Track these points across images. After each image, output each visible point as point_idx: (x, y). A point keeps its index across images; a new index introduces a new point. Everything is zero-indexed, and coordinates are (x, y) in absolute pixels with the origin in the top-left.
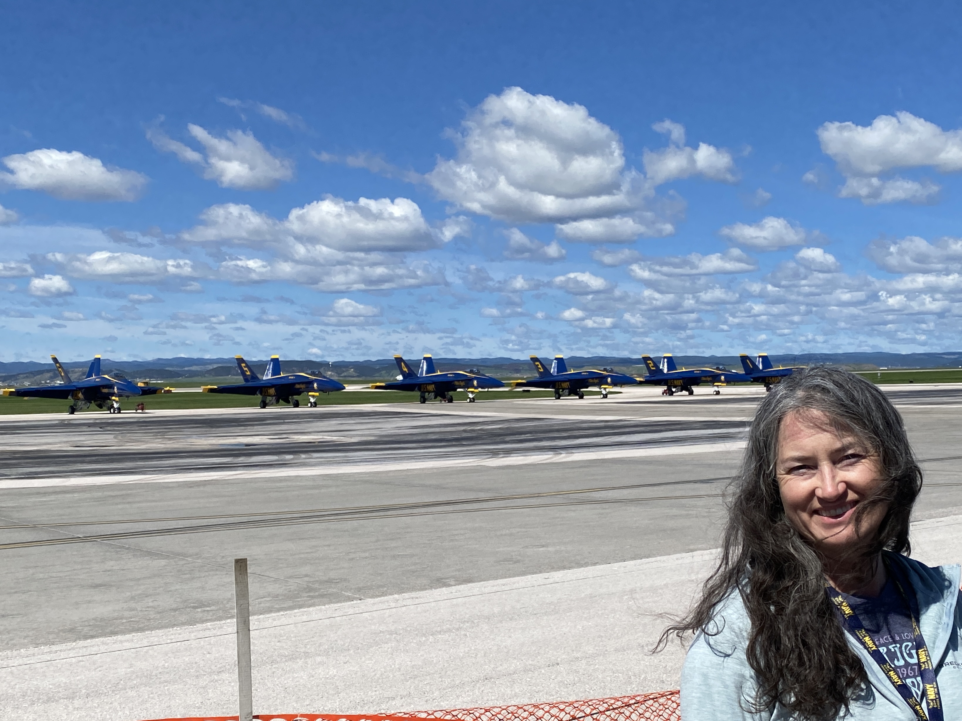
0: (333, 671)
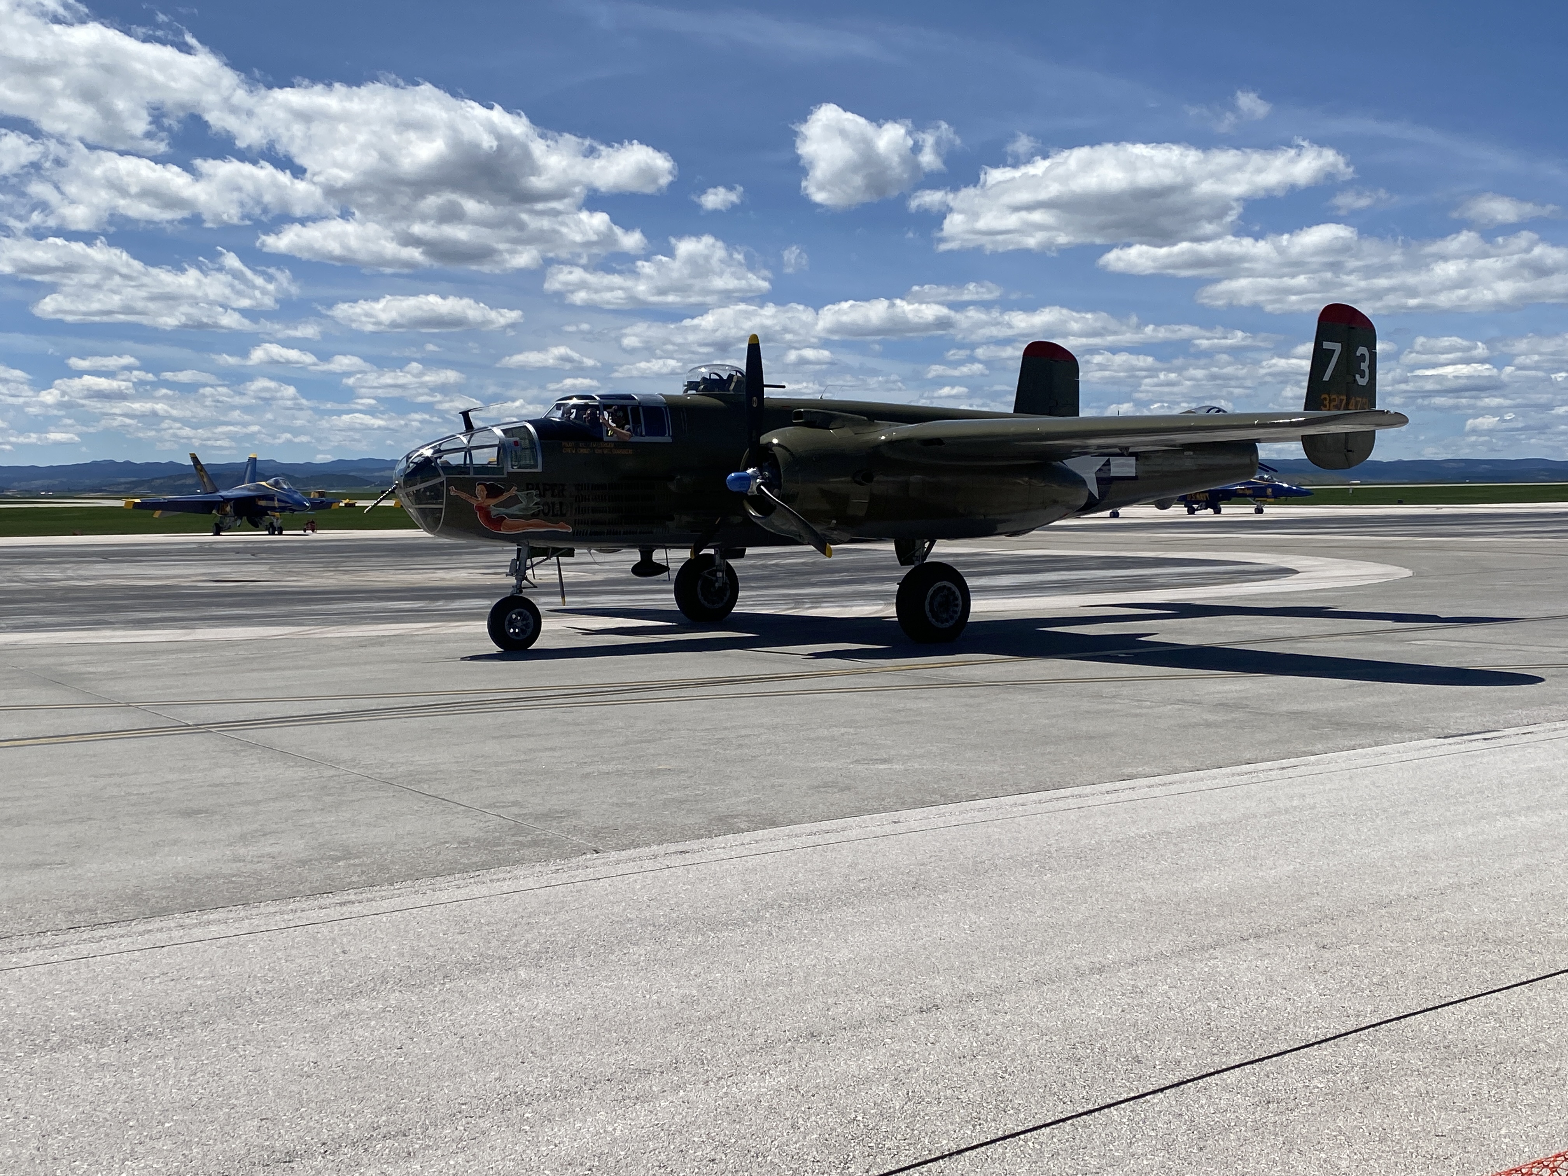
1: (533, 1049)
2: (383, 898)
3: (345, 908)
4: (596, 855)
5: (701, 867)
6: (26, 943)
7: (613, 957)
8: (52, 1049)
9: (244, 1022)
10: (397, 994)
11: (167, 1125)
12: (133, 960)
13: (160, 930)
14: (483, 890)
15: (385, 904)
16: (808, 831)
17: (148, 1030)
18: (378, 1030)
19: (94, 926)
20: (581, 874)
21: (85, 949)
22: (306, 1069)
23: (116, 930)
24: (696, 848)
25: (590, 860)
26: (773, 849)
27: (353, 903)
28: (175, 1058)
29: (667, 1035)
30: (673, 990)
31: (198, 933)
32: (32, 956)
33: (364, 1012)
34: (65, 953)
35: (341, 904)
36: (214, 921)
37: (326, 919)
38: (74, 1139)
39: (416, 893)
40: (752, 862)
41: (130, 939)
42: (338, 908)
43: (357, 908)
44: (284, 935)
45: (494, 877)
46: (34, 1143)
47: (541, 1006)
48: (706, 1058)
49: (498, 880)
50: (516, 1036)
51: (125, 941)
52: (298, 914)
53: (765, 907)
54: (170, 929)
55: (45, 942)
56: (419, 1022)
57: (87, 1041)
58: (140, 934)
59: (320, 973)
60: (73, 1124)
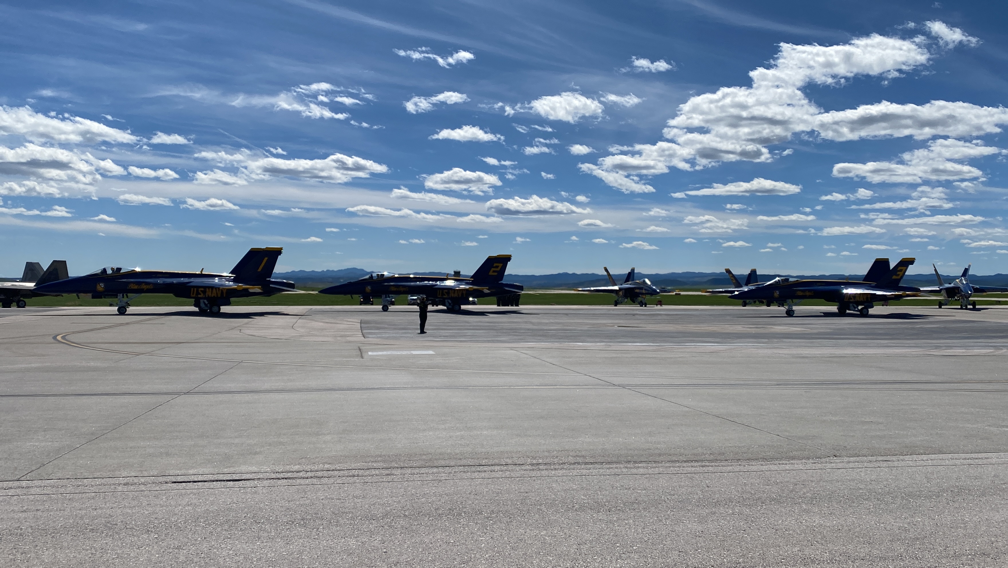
0: (817, 520)
1: (816, 540)
2: (723, 466)
3: (704, 468)
4: (835, 458)
5: (899, 469)
6: (557, 467)
7: (854, 504)
8: (576, 510)
9: (663, 510)
10: (739, 507)
11: (634, 548)
12: (607, 479)
13: (616, 468)
14: (776, 467)
15: (724, 468)
16: (964, 457)
17: (618, 508)
18: (732, 522)
19: (586, 463)
20: (829, 466)
21: (584, 472)
22: (697, 534)
23: (597, 466)
24: (894, 459)
25: (832, 460)
26: (942, 464)
27: (708, 466)
28: (633, 521)
29: (893, 543)
30: (893, 523)
31: (634, 471)
32: (561, 472)
33: (723, 513)
34: (575, 472)
35: (702, 466)
36: (641, 467)
37: (696, 472)
38: (592, 547)
39: (740, 465)
40: (930, 469)
41: (603, 470)
42: (701, 468)
43: (711, 469)
44: (677, 476)
45: (781, 462)
46: (575, 547)
47: (817, 522)
48: (919, 557)
49: (783, 464)
50: (805, 533)
51: (601, 471)
52: (681, 468)
53: (943, 491)
54: (620, 468)
55: (565, 467)
56: (752, 521)
57: (591, 509)
58: (607, 469)
59: (697, 494)
60: (591, 542)
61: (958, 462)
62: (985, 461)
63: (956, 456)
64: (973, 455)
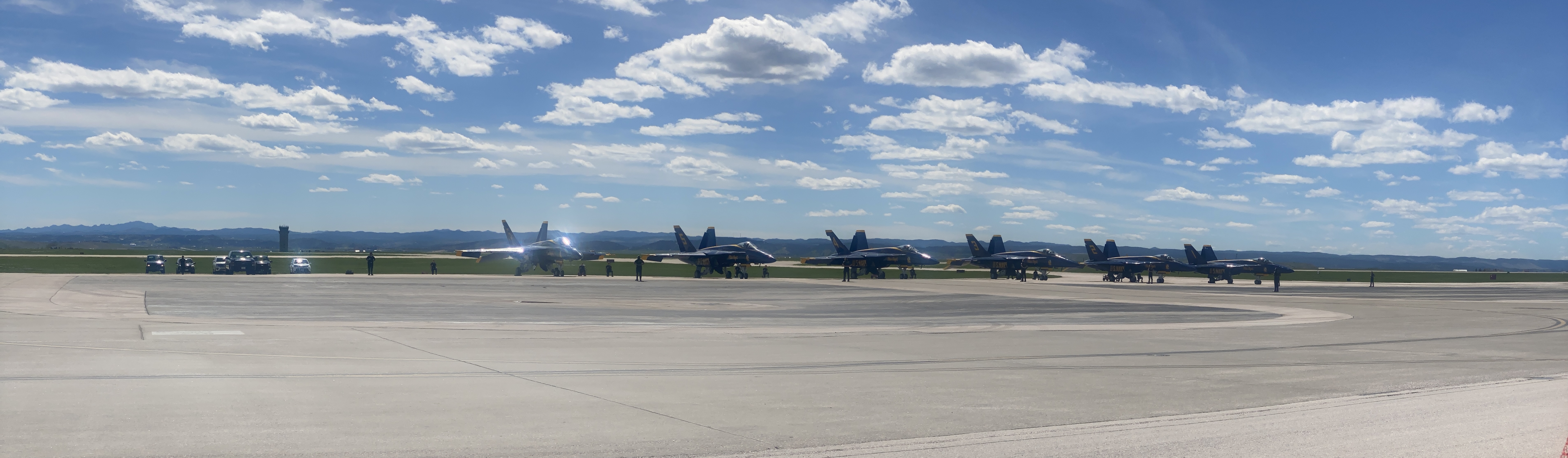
4: (776, 450)
16: (929, 441)
25: (772, 452)
61: (921, 446)
62: (952, 444)
63: (921, 440)
64: (940, 438)
